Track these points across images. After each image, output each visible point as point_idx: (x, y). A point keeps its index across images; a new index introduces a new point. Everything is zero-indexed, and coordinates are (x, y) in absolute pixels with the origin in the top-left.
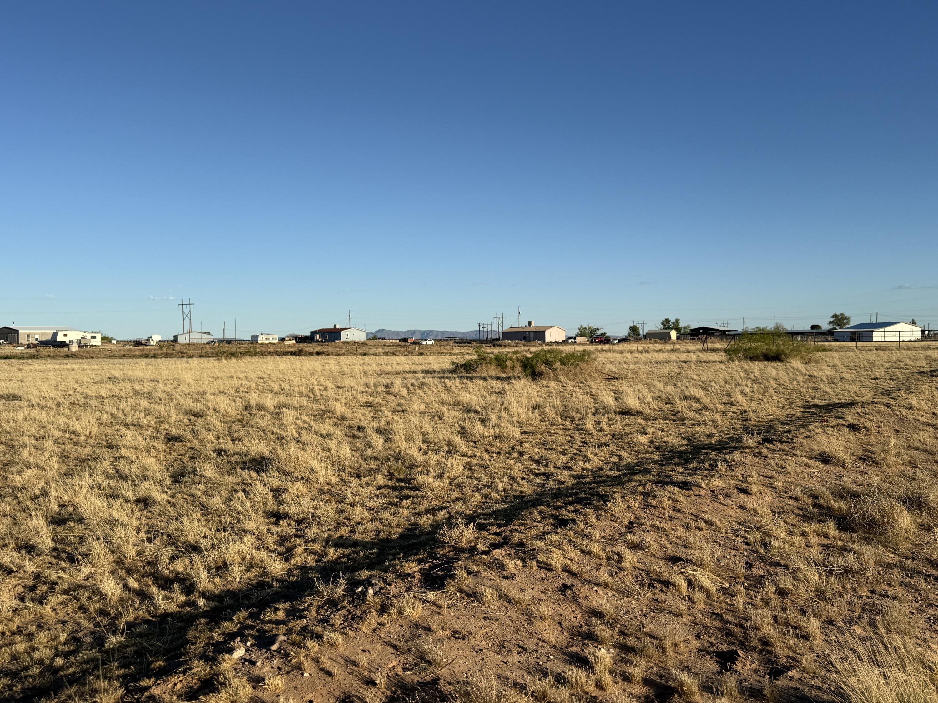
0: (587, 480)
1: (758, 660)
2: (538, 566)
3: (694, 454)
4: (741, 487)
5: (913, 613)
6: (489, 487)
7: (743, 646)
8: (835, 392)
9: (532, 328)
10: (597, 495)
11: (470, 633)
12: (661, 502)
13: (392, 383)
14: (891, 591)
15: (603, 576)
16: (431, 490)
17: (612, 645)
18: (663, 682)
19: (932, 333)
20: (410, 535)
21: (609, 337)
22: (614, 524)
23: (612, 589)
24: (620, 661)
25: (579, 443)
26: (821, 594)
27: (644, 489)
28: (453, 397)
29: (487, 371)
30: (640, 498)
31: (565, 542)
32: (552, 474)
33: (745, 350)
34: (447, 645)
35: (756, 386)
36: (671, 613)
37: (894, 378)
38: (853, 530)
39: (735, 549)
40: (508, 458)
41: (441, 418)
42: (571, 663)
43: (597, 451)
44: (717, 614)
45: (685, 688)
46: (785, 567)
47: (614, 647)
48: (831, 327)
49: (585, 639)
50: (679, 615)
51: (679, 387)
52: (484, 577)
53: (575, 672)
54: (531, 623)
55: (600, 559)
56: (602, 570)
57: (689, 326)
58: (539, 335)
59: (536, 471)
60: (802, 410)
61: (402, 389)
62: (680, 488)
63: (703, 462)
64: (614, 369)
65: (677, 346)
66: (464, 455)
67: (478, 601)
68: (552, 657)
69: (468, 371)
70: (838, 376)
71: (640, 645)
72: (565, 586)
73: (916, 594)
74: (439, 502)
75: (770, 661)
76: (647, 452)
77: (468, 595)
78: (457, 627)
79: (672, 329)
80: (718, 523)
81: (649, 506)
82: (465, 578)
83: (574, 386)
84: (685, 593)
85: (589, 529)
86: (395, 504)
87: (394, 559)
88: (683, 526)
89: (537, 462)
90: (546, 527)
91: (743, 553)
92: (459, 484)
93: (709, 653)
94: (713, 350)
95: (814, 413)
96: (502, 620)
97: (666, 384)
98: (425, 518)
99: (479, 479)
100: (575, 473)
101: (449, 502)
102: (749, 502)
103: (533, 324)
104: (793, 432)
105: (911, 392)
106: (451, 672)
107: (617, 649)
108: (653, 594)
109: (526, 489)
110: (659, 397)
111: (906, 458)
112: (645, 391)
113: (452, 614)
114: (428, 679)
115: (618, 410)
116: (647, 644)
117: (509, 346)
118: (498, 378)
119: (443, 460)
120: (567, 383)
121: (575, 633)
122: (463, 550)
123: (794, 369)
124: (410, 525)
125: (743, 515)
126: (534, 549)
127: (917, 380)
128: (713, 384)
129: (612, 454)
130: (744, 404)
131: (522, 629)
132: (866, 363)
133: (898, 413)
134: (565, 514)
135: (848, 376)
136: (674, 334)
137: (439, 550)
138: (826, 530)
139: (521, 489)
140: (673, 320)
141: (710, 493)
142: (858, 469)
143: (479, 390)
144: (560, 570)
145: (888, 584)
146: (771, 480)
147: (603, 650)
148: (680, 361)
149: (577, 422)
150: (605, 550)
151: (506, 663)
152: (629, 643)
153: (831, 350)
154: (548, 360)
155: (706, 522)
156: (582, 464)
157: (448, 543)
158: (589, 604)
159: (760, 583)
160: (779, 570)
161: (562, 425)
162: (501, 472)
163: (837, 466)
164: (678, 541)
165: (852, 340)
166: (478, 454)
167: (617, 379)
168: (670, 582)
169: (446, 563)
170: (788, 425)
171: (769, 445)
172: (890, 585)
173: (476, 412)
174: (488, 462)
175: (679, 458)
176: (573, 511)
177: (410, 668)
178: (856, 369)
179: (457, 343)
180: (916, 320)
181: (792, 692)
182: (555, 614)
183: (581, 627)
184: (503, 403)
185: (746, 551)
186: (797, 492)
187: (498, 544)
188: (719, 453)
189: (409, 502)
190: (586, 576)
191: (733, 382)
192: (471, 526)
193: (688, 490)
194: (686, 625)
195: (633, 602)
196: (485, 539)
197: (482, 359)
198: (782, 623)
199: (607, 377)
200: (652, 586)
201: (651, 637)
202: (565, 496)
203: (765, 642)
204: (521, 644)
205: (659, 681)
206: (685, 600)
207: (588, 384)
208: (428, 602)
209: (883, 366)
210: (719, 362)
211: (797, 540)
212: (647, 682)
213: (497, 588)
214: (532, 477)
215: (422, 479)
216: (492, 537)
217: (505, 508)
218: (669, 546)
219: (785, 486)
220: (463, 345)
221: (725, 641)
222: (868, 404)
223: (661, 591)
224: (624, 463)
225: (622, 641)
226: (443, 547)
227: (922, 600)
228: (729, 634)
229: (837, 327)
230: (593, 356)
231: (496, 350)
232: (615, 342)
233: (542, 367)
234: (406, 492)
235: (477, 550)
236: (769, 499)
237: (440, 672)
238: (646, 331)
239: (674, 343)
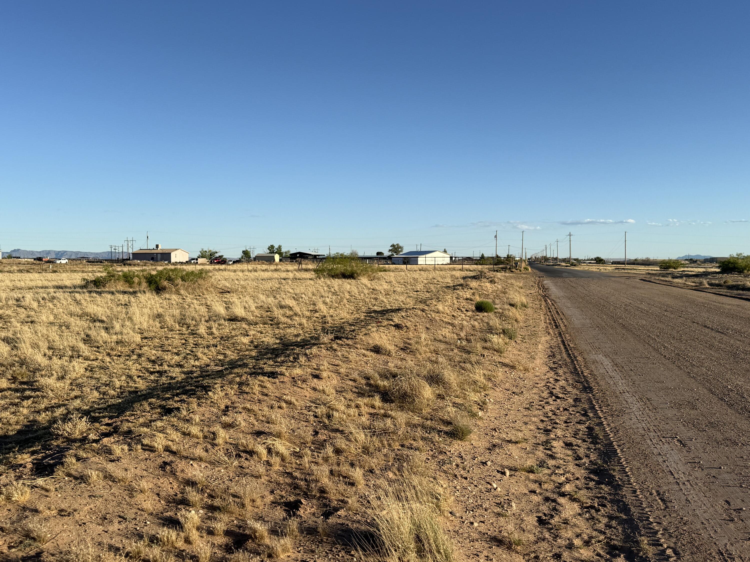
0: (195, 375)
1: (316, 505)
2: (142, 449)
3: (283, 350)
4: (315, 374)
5: (429, 459)
6: (106, 385)
7: (306, 496)
8: (389, 301)
9: (159, 250)
10: (201, 387)
11: (75, 510)
12: (252, 389)
13: (23, 297)
14: (415, 444)
15: (199, 452)
16: (52, 390)
17: (202, 507)
18: (241, 531)
19: (457, 259)
20: (27, 431)
21: (226, 259)
22: (212, 409)
23: (206, 462)
24: (207, 519)
25: (192, 345)
26: (366, 450)
27: (240, 379)
28: (81, 309)
29: (116, 286)
30: (236, 387)
31: (169, 427)
32: (165, 372)
33: (329, 270)
34: (52, 523)
35: (334, 297)
36: (252, 476)
37: (429, 290)
38: (392, 401)
39: (307, 421)
40: (128, 360)
41: (68, 327)
42: (164, 525)
43: (206, 351)
44: (288, 473)
45: (257, 534)
46: (342, 432)
47: (203, 508)
48: (390, 253)
49: (179, 505)
50: (258, 477)
51: (277, 299)
52: (92, 462)
53: (167, 532)
54: (132, 496)
55: (198, 438)
56: (199, 447)
57: (289, 251)
58: (166, 256)
59: (152, 370)
60: (365, 314)
61: (32, 302)
62: (269, 377)
63: (289, 356)
64: (227, 285)
65: (279, 267)
66: (87, 359)
67: (85, 483)
68: (148, 523)
69: (97, 287)
70: (392, 289)
71: (224, 504)
72: (165, 463)
73: (432, 445)
74: (59, 400)
75: (325, 505)
76: (247, 350)
77: (76, 478)
78: (63, 506)
79: (276, 253)
80: (296, 403)
81: (243, 392)
82: (74, 464)
83: (192, 299)
84: (265, 458)
85: (191, 415)
86: (16, 405)
87: (8, 453)
88: (268, 407)
89: (154, 362)
90: (154, 416)
91: (313, 424)
92: (79, 384)
93: (279, 504)
94: (306, 270)
95: (373, 317)
96: (105, 497)
97: (268, 296)
98: (43, 415)
99: (98, 379)
100: (186, 370)
101: (68, 400)
102: (320, 385)
103: (160, 247)
104: (356, 331)
105: (439, 301)
106: (55, 544)
107: (205, 510)
108: (239, 463)
109: (141, 385)
110: (262, 307)
111: (432, 348)
112: (251, 302)
113: (60, 496)
114: (32, 553)
115: (228, 317)
116: (230, 502)
117: (138, 265)
118: (125, 293)
119: (66, 364)
120: (186, 297)
121: (171, 500)
122: (75, 441)
123: (362, 284)
124: (28, 422)
125: (315, 395)
126: (140, 435)
127: (444, 292)
128: (303, 296)
129: (219, 353)
130: (325, 311)
131: (123, 502)
132: (412, 280)
133: (429, 316)
134: (172, 404)
135: (399, 290)
136: (277, 257)
137: (53, 442)
138: (373, 402)
139: (136, 385)
140: (276, 246)
141: (291, 380)
142: (399, 357)
143: (107, 303)
144: (162, 450)
145: (413, 439)
146: (338, 367)
147: (193, 512)
148: (281, 278)
149: (192, 328)
150: (202, 431)
151: (106, 532)
152: (215, 504)
153: (389, 271)
154: (170, 277)
155: (286, 402)
156: (192, 362)
157: (62, 435)
158: (185, 476)
159: (323, 446)
160: (338, 435)
161: (179, 330)
162: (120, 371)
163: (385, 355)
164: (263, 419)
165: (404, 263)
166: (100, 358)
167: (229, 292)
168: (253, 452)
169: (58, 452)
170: (354, 325)
171: (339, 342)
172: (415, 440)
173: (102, 321)
174: (108, 364)
175: (271, 354)
176: (178, 401)
177: (15, 545)
178: (405, 284)
179: (90, 262)
180: (446, 250)
181: (339, 527)
182: (155, 487)
183: (176, 495)
184: (127, 313)
185: (315, 422)
186: (355, 375)
187: (109, 433)
188: (302, 349)
189: (30, 401)
190: (185, 454)
191: (319, 294)
192: (84, 419)
193: (274, 378)
194: (263, 484)
195: (222, 471)
196: (97, 429)
197: (111, 276)
198: (336, 475)
199: (221, 291)
200: (238, 456)
201: (234, 496)
202: (174, 389)
203: (322, 491)
204: (122, 514)
205: (238, 531)
206: (264, 464)
207: (204, 296)
208: (36, 487)
209: (423, 282)
210: (310, 279)
211: (352, 411)
212: (227, 533)
213: (103, 470)
214: (147, 374)
215: (43, 381)
216: (103, 427)
217: (119, 403)
218: (256, 423)
219: (347, 371)
220: (96, 264)
221: (293, 493)
222: (410, 309)
223: (246, 459)
224: (228, 359)
225: (210, 503)
226: (57, 439)
227: (435, 449)
228: (296, 487)
229: (394, 254)
230: (210, 274)
231: (126, 269)
232: (231, 263)
233: (165, 283)
234: (28, 393)
235: (89, 440)
236: (335, 382)
237: (44, 546)
238: (256, 254)
239: (277, 265)
